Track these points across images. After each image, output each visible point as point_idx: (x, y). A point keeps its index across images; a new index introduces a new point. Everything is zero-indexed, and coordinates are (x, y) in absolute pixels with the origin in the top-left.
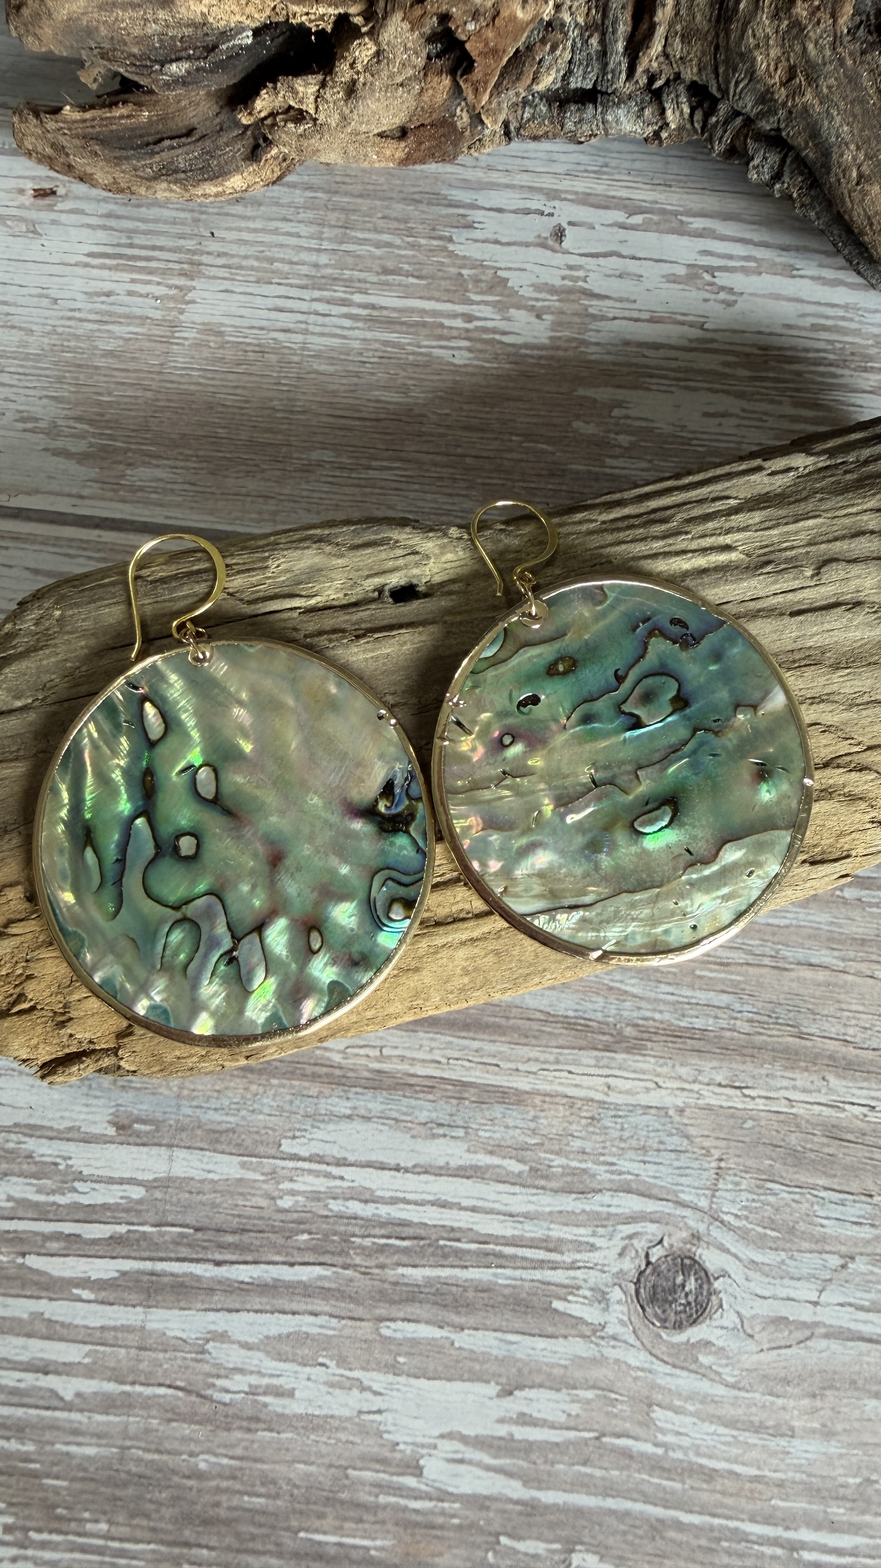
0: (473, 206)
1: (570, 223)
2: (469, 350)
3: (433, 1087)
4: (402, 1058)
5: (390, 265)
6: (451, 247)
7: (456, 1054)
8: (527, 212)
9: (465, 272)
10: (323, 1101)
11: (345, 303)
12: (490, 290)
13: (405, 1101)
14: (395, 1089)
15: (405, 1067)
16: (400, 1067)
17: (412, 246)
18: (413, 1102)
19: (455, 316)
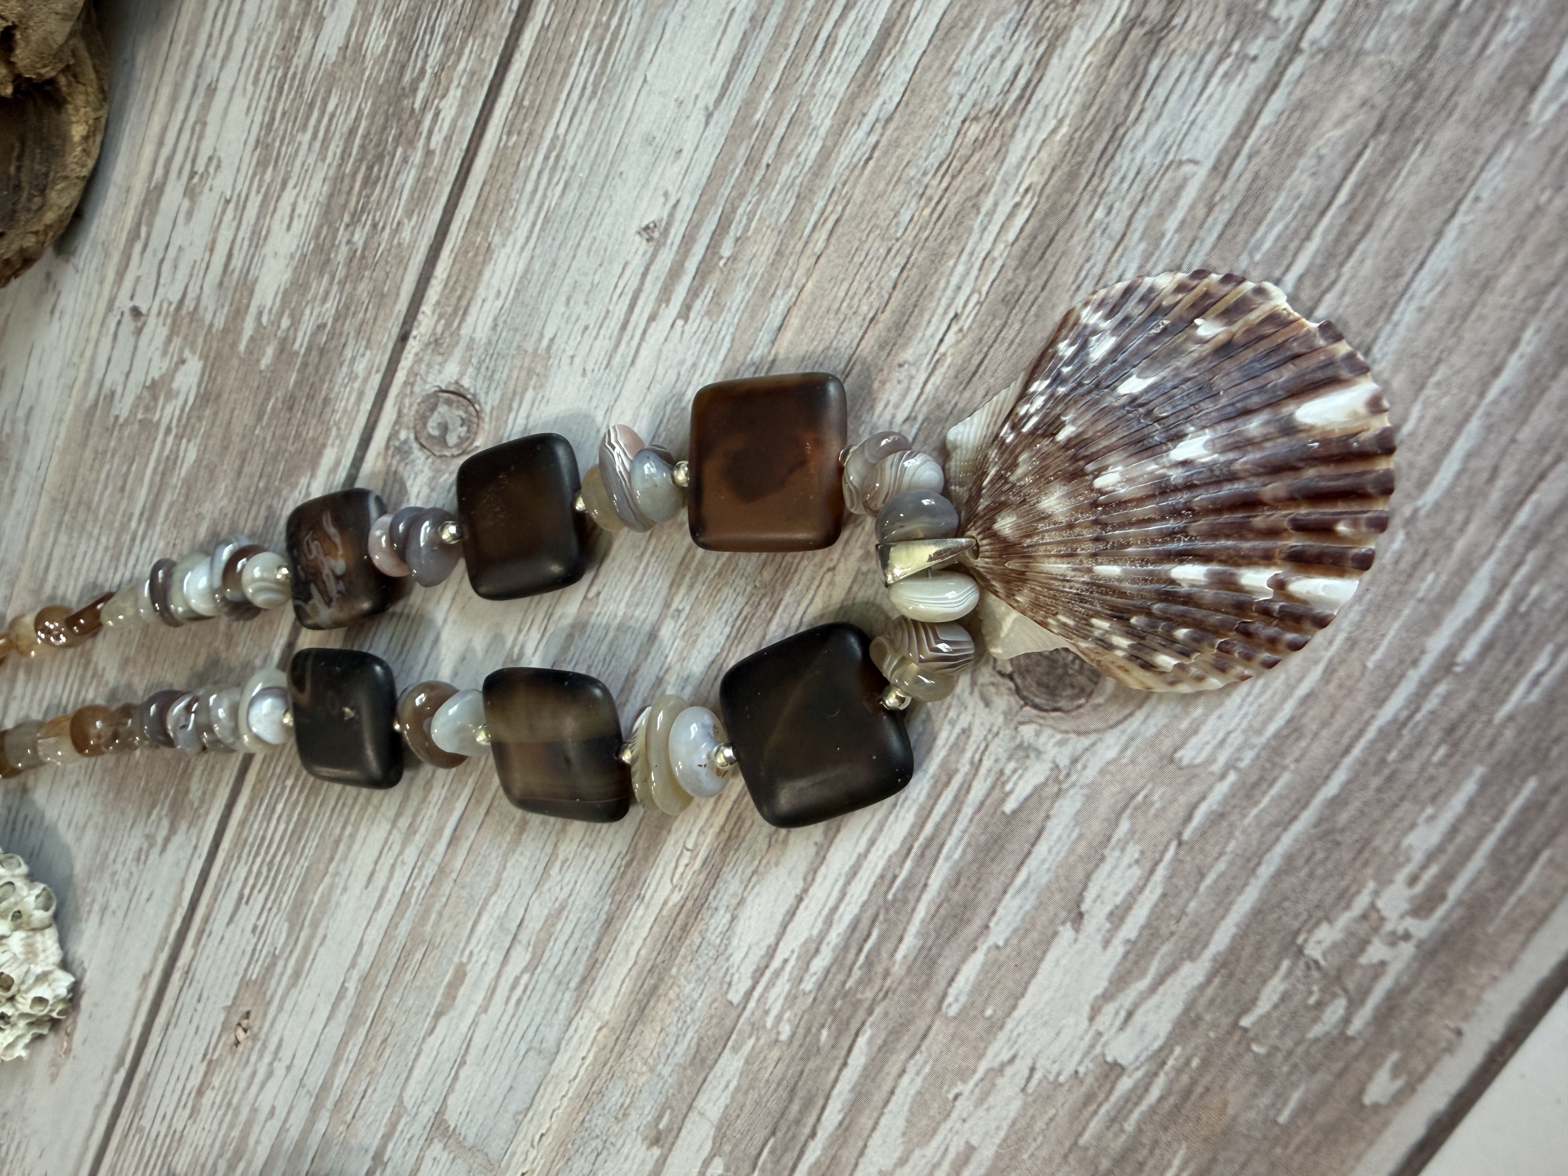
0: (101, 385)
1: (132, 298)
2: (189, 441)
5: (120, 483)
6: (121, 420)
8: (115, 335)
9: (140, 416)
10: (708, 935)
11: (133, 539)
12: (155, 398)
17: (113, 455)
19: (164, 443)
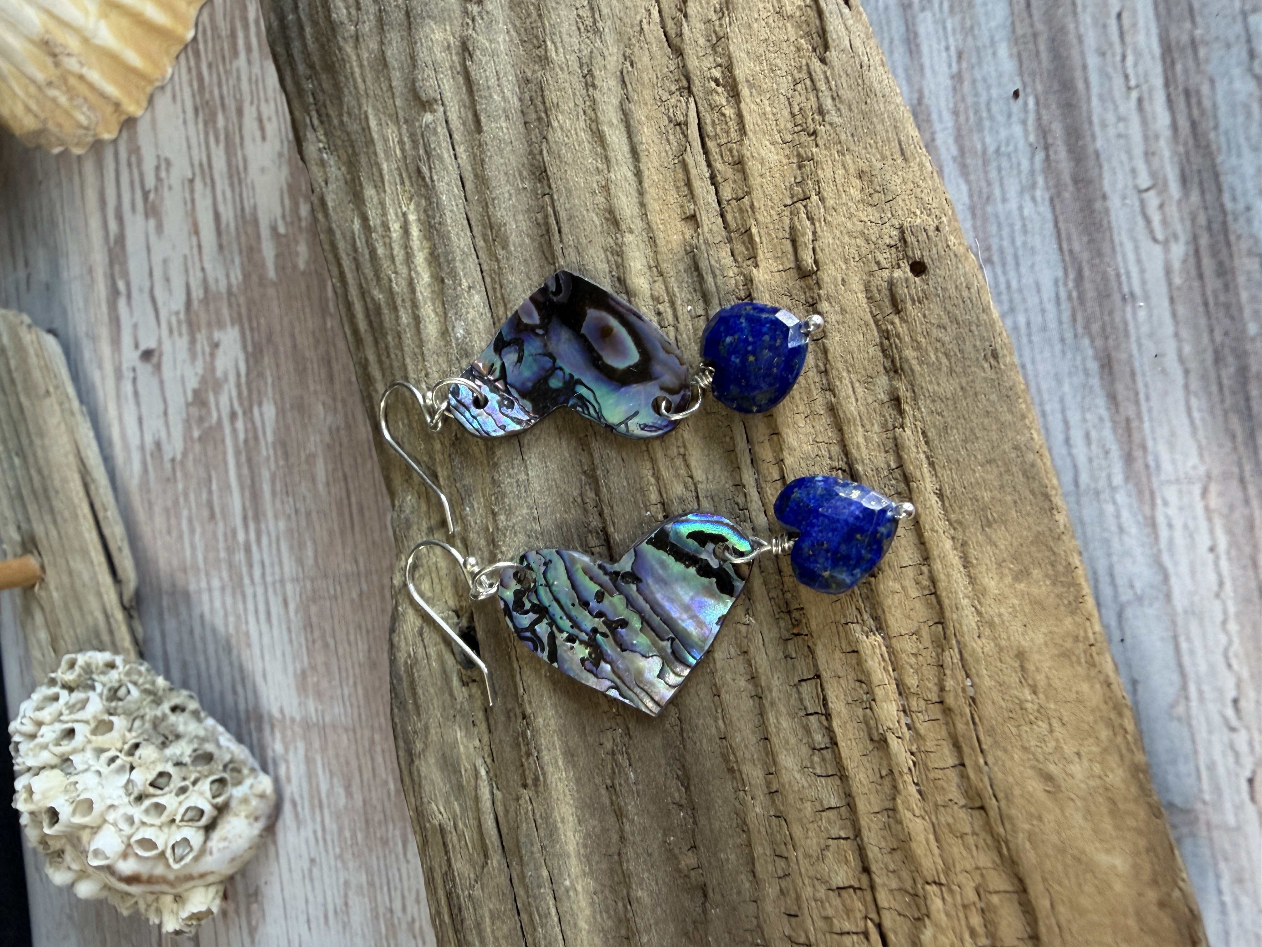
3: (1187, 93)
4: (1148, 155)
7: (1118, 82)
13: (1225, 122)
14: (1208, 146)
15: (1164, 147)
16: (1167, 154)
18: (1223, 109)
